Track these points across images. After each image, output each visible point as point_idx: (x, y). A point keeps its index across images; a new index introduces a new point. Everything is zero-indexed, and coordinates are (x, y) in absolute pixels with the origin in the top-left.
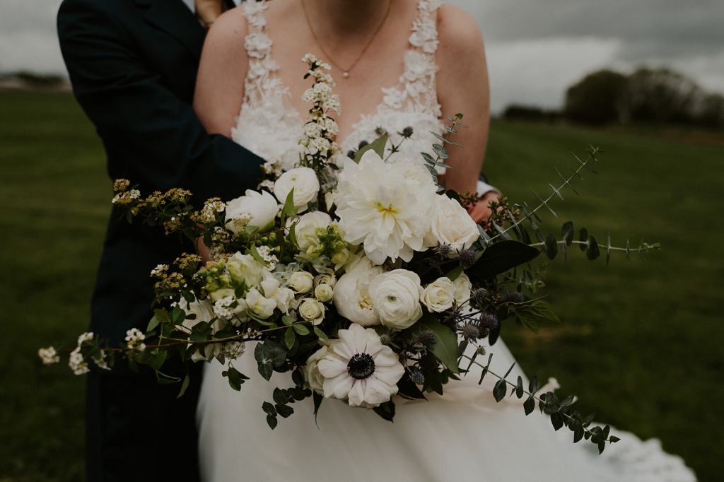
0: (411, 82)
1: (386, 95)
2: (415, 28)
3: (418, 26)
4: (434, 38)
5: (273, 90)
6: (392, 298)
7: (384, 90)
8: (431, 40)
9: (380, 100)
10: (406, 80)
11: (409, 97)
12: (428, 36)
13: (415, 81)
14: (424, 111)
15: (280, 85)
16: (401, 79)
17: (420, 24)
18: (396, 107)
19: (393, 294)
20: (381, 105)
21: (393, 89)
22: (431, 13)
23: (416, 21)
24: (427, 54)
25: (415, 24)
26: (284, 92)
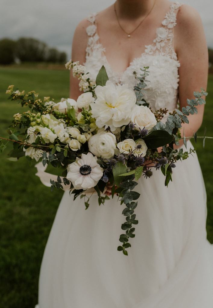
0: (159, 42)
1: (146, 48)
2: (167, 17)
3: (168, 16)
4: (174, 21)
5: (98, 49)
6: (103, 144)
7: (146, 46)
8: (172, 23)
9: (144, 52)
10: (157, 41)
11: (157, 49)
12: (172, 21)
13: (160, 42)
14: (164, 55)
15: (101, 47)
16: (154, 41)
17: (169, 15)
18: (150, 53)
19: (104, 142)
20: (143, 54)
21: (150, 46)
22: (175, 9)
23: (168, 13)
24: (169, 29)
25: (167, 15)
26: (103, 50)
